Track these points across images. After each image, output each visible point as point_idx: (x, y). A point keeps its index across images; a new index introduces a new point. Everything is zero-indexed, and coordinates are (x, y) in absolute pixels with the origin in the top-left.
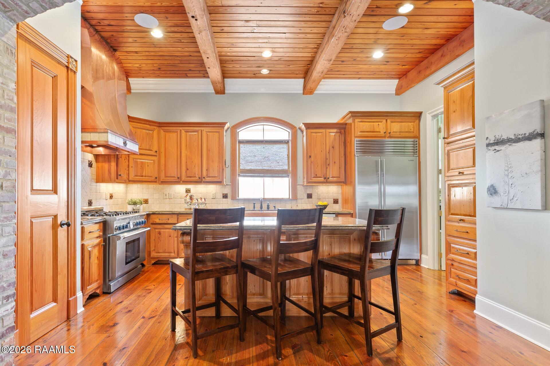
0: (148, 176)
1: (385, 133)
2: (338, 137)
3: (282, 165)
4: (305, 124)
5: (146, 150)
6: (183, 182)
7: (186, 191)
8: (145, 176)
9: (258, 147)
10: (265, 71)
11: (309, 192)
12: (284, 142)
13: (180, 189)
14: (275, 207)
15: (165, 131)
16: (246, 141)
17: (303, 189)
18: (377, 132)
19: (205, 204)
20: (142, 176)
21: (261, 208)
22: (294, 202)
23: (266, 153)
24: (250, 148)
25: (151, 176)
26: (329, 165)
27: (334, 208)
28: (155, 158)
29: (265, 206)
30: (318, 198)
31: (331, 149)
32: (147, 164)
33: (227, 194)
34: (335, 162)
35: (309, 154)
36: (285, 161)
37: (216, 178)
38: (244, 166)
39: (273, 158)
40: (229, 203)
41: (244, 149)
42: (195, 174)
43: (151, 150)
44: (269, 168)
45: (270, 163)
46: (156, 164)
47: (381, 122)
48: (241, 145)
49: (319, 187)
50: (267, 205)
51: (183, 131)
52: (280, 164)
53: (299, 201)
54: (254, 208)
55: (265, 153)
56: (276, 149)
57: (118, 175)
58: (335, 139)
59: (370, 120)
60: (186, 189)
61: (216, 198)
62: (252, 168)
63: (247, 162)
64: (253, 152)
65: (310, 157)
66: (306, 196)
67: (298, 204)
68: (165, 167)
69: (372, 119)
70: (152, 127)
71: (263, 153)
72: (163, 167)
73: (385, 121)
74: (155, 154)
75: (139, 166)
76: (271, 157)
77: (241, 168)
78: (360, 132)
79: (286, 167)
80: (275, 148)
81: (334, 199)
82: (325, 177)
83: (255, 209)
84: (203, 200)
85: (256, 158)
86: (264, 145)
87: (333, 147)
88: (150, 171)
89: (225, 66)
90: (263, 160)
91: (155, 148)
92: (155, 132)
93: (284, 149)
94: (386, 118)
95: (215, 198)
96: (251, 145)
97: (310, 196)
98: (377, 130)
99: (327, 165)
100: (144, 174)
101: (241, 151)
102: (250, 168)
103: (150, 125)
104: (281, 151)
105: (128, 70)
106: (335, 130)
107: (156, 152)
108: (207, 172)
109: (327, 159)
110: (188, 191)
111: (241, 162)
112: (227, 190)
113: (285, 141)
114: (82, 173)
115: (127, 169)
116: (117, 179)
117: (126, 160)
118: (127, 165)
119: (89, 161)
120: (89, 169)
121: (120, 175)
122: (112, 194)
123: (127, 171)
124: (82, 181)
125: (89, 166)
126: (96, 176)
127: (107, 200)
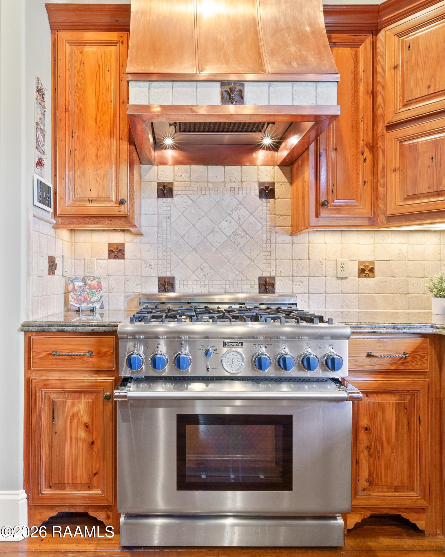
57: (320, 205)
114: (235, 215)
115: (381, 181)
116: (317, 215)
117: (368, 154)
118: (380, 167)
119: (260, 184)
120: (264, 204)
121: (323, 205)
122: (373, 263)
123: (381, 189)
124: (235, 233)
125: (260, 197)
126: (289, 218)
127: (342, 278)
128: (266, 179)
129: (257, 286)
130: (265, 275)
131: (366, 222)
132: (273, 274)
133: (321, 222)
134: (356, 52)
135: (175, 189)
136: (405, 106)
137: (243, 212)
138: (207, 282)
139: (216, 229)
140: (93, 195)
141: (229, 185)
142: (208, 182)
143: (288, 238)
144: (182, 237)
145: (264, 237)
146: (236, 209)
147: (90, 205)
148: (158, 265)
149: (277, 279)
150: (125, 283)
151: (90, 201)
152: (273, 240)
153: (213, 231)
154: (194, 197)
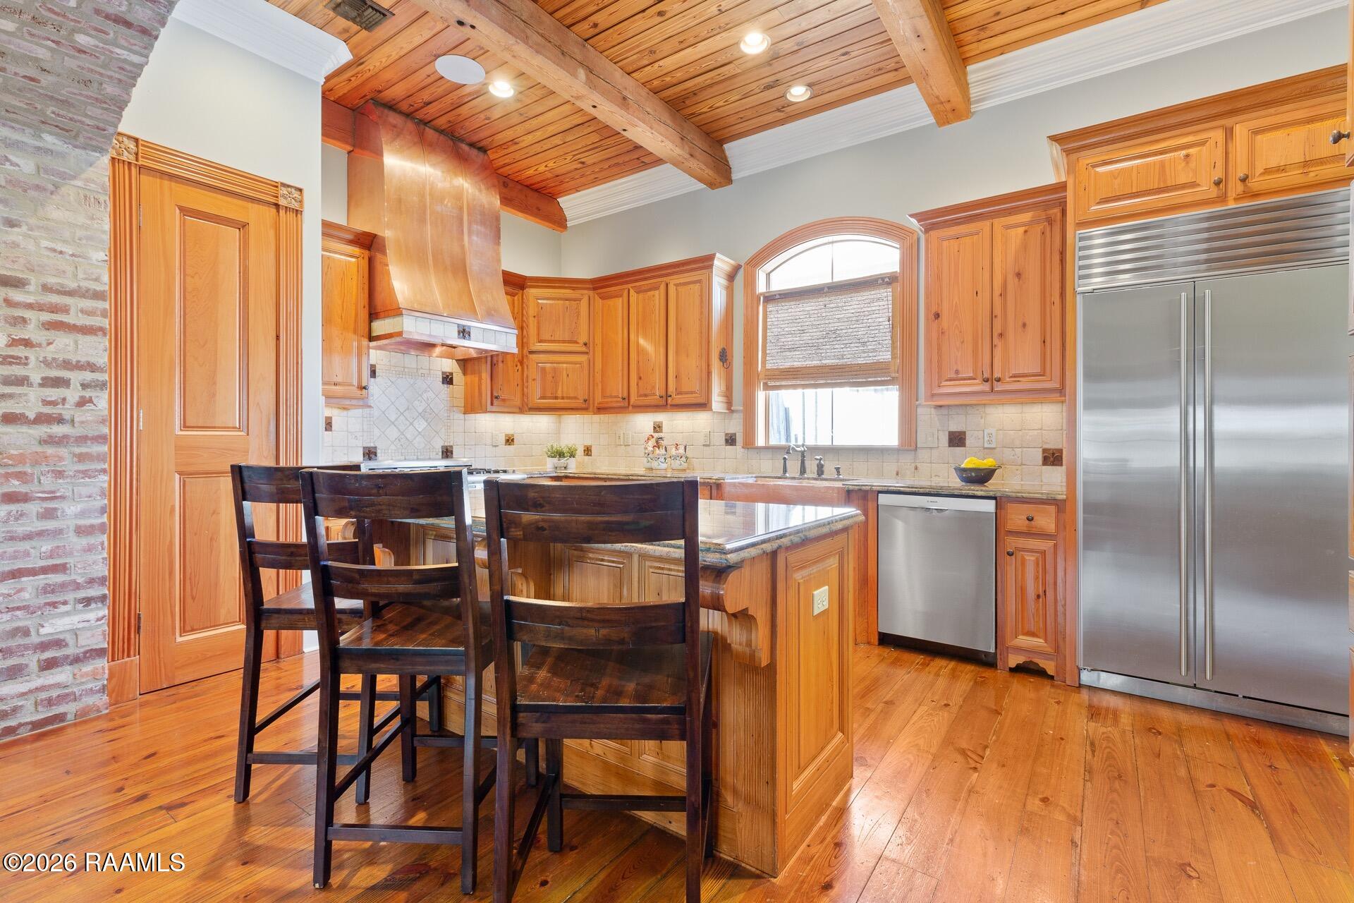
0: (568, 398)
1: (1218, 183)
2: (1039, 236)
3: (874, 350)
4: (920, 217)
5: (564, 342)
6: (634, 407)
7: (655, 428)
8: (563, 398)
9: (809, 306)
10: (798, 93)
11: (954, 428)
12: (880, 281)
13: (643, 422)
14: (838, 469)
15: (603, 298)
16: (780, 295)
17: (936, 419)
18: (1183, 186)
19: (684, 459)
20: (556, 398)
21: (803, 471)
22: (907, 459)
23: (831, 321)
24: (790, 310)
25: (575, 398)
26: (1001, 335)
27: (1044, 480)
28: (583, 358)
29: (811, 467)
30: (986, 445)
31: (1012, 281)
32: (565, 372)
33: (735, 434)
34: (1024, 325)
35: (934, 309)
36: (884, 338)
37: (694, 395)
38: (777, 361)
39: (851, 330)
40: (739, 457)
41: (779, 315)
42: (654, 387)
43: (577, 343)
44: (837, 361)
45: (842, 346)
46: (586, 372)
47: (1202, 143)
48: (771, 307)
49: (989, 410)
50: (818, 466)
51: (632, 292)
52: (870, 347)
53: (923, 454)
54: (785, 471)
55: (827, 322)
56: (859, 306)
57: (494, 398)
58: (1025, 247)
59: (1146, 149)
60: (654, 423)
61: (712, 444)
62: (795, 363)
63: (784, 349)
64: (798, 321)
65: (937, 316)
66: (945, 440)
67: (918, 465)
68: (602, 376)
69: (1157, 141)
70: (576, 294)
71: (823, 322)
72: (598, 377)
73: (1218, 135)
74: (584, 349)
75: (549, 377)
76: (844, 331)
77: (769, 366)
78: (1098, 203)
79: (886, 356)
80: (855, 302)
81: (1045, 451)
82: (987, 375)
83: (787, 475)
84: (681, 451)
85: (806, 337)
86: (827, 299)
87: (1019, 275)
88: (573, 383)
89: (692, 114)
90: (821, 340)
91: (583, 338)
92: (584, 303)
93: (881, 303)
94: (1227, 122)
95: (708, 445)
96: (792, 303)
97: (957, 440)
98: (1183, 179)
99: (997, 336)
100: (559, 394)
101: (769, 324)
102: (789, 364)
103: (574, 289)
104: (874, 308)
105: (539, 182)
106: (1026, 217)
107: (585, 344)
108: (677, 382)
109: (996, 316)
110: (658, 427)
111: (768, 352)
112: (735, 426)
113: (883, 279)
114: (425, 396)
115: (526, 384)
116: (492, 404)
117: (519, 367)
118: (525, 376)
119: (443, 373)
120: (445, 388)
121: (496, 398)
122: (513, 435)
123: (525, 389)
124: (425, 411)
125: (443, 383)
126: (463, 400)
127: (495, 446)
128: (448, 370)
129: (440, 454)
130: (446, 444)
131: (517, 410)
132: (451, 444)
133: (494, 409)
134: (514, 300)
135: (377, 371)
136: (539, 342)
137: (430, 394)
138: (403, 451)
139: (411, 407)
140: (339, 379)
141: (421, 371)
142: (404, 368)
143: (462, 416)
144: (383, 412)
145: (446, 415)
146: (425, 391)
147: (335, 387)
148: (363, 436)
149: (454, 447)
150: (333, 453)
151: (335, 384)
152: (451, 418)
153: (408, 409)
154: (393, 379)
